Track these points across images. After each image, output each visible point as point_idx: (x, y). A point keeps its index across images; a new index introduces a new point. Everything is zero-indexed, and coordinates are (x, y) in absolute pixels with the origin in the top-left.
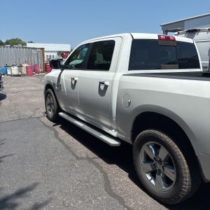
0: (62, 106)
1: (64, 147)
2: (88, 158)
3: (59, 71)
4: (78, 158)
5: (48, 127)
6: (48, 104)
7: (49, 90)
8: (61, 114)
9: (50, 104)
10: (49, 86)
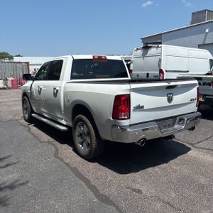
0: (34, 109)
1: (32, 137)
2: (49, 142)
3: (31, 82)
4: (41, 142)
5: (24, 126)
6: (25, 109)
7: (25, 97)
8: (33, 115)
9: (26, 109)
10: (25, 94)
